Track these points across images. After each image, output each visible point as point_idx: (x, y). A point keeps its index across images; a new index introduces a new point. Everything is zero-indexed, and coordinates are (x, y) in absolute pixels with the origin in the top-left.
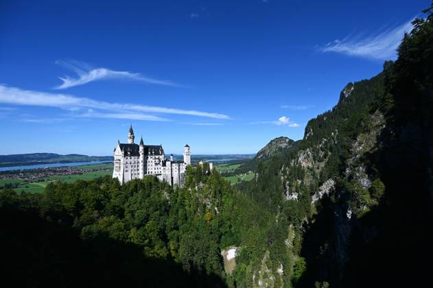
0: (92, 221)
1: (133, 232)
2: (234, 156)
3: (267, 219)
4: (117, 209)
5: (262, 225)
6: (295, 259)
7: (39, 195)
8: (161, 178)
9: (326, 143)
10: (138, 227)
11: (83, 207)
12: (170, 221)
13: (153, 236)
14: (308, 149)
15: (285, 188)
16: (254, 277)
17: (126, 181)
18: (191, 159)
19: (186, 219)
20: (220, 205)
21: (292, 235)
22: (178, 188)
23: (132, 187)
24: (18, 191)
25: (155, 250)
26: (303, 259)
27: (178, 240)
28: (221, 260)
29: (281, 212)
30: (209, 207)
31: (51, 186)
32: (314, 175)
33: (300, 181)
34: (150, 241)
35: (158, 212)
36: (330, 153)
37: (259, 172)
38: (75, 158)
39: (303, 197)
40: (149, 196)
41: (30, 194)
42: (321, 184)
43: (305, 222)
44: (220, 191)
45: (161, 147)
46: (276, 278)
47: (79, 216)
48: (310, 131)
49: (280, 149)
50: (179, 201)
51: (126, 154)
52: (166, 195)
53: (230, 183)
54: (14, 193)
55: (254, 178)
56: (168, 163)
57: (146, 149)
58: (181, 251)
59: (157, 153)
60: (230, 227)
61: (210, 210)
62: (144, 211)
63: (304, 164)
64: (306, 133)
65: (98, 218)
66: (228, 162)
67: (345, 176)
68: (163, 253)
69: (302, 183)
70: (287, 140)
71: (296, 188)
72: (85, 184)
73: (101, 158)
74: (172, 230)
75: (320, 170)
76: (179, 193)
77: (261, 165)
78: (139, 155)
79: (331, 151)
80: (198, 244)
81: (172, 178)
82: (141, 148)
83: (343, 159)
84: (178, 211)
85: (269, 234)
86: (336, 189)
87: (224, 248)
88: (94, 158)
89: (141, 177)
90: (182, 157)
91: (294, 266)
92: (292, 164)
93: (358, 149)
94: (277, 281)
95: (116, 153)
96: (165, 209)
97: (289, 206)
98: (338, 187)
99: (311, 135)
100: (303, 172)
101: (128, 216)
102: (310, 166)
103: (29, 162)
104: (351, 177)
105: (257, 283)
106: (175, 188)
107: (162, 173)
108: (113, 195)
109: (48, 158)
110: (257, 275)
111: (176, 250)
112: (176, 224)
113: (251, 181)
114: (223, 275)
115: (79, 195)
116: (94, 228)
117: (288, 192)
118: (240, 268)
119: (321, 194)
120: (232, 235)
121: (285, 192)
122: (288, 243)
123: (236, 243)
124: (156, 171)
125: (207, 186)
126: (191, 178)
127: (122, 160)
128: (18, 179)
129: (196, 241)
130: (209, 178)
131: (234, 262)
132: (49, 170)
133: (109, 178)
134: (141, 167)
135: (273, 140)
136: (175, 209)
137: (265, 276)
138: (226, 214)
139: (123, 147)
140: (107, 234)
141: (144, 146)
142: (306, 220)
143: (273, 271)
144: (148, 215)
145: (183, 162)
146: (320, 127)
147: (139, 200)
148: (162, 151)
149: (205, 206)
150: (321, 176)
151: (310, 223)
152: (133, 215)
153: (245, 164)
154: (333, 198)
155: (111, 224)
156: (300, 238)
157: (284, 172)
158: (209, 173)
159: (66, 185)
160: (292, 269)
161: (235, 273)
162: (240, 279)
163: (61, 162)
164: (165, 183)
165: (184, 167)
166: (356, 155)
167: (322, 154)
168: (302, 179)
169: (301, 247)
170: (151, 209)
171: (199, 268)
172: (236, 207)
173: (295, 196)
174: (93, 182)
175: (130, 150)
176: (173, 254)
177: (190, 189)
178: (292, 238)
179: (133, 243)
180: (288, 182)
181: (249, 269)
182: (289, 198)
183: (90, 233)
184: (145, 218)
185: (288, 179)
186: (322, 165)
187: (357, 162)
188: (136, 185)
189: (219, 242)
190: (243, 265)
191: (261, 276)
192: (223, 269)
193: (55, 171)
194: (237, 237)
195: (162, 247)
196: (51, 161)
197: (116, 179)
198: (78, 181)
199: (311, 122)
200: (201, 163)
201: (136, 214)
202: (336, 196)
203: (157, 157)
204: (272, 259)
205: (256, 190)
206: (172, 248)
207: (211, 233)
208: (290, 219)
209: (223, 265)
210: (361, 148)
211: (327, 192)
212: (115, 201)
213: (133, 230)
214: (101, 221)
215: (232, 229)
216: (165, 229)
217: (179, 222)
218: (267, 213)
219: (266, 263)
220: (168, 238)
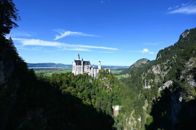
0: (65, 88)
1: (79, 94)
2: (119, 67)
3: (134, 96)
4: (74, 84)
5: (132, 98)
6: (147, 116)
7: (50, 77)
8: (89, 74)
9: (169, 62)
10: (81, 92)
11: (63, 83)
12: (92, 91)
13: (86, 96)
14: (158, 65)
15: (144, 83)
16: (127, 120)
17: (77, 74)
18: (101, 67)
19: (99, 91)
20: (113, 87)
21: (147, 105)
22: (95, 79)
23: (79, 77)
24: (44, 75)
25: (87, 102)
26: (152, 117)
27: (95, 99)
28: (112, 110)
29: (141, 93)
30: (108, 87)
31: (53, 74)
32: (160, 78)
33: (153, 80)
34: (85, 98)
35: (88, 87)
36: (171, 67)
37: (132, 74)
38: (60, 65)
39: (154, 88)
40: (85, 81)
41: (47, 77)
42: (164, 82)
43: (154, 100)
44: (113, 81)
45: (89, 62)
46: (137, 122)
47: (61, 85)
48: (159, 56)
49: (143, 64)
50: (96, 84)
51: (77, 64)
52: (91, 81)
53: (118, 78)
54: (43, 76)
55: (129, 77)
56: (92, 68)
57: (84, 62)
58: (96, 103)
59: (88, 64)
60: (117, 97)
61: (108, 89)
62: (83, 86)
63: (155, 72)
64: (157, 57)
65: (67, 87)
66: (117, 69)
67: (180, 79)
68: (89, 103)
69: (154, 81)
70: (147, 60)
71: (150, 83)
72: (63, 74)
73: (69, 66)
74: (93, 95)
75: (164, 75)
76: (96, 81)
77: (132, 71)
78: (81, 65)
79: (171, 66)
80: (103, 102)
81: (93, 74)
82: (82, 62)
83: (179, 71)
84: (95, 88)
85: (135, 103)
86: (173, 86)
87: (114, 105)
88: (66, 65)
89: (82, 73)
90: (98, 66)
91: (147, 119)
92: (149, 72)
93: (189, 66)
94: (138, 124)
95: (73, 64)
96: (91, 86)
97: (146, 91)
98: (175, 85)
99: (160, 57)
100: (154, 76)
101: (77, 88)
102: (159, 73)
103: (47, 66)
104: (183, 80)
105: (128, 122)
106: (94, 79)
107: (90, 72)
108: (72, 79)
109: (52, 65)
110: (128, 119)
111: (94, 103)
112: (94, 93)
113: (127, 78)
114: (113, 116)
115: (61, 78)
116: (66, 90)
117: (145, 85)
118: (120, 115)
119: (164, 87)
120: (117, 100)
121: (144, 85)
122: (144, 108)
123: (119, 104)
124: (88, 71)
125: (107, 79)
126: (101, 75)
127: (76, 66)
128: (44, 71)
129: (102, 101)
130: (108, 75)
131: (118, 112)
132: (53, 69)
133: (71, 73)
134: (82, 69)
135: (139, 60)
136: (94, 87)
137: (132, 120)
138: (115, 91)
139: (76, 61)
140: (70, 93)
141: (83, 61)
142: (155, 99)
143: (136, 119)
144: (84, 88)
145: (98, 68)
146: (166, 53)
147: (81, 82)
148: (90, 63)
149: (106, 87)
150: (164, 78)
151: (157, 101)
152: (79, 87)
153: (125, 70)
154: (171, 90)
155: (71, 90)
156: (151, 107)
157: (144, 75)
158: (108, 74)
159: (57, 74)
160: (146, 120)
161: (118, 116)
162: (120, 120)
163: (56, 66)
164: (90, 76)
165: (98, 70)
166: (188, 69)
167: (166, 67)
168: (154, 79)
169: (151, 111)
170: (85, 86)
171: (103, 112)
172: (120, 89)
173: (149, 87)
174: (66, 74)
175: (78, 63)
176: (93, 104)
177: (100, 80)
178: (146, 106)
179: (79, 98)
180: (146, 80)
181: (125, 116)
182: (146, 87)
183: (65, 92)
184: (83, 89)
185: (146, 79)
186: (166, 73)
187: (188, 73)
188: (80, 76)
189: (111, 103)
190: (122, 114)
191: (130, 120)
192: (113, 114)
193: (54, 69)
194: (120, 101)
195: (89, 101)
196: (53, 66)
197: (73, 74)
198: (61, 73)
199: (161, 52)
200: (105, 69)
201: (80, 87)
202: (173, 89)
203: (88, 66)
204: (136, 114)
205: (129, 83)
206: (93, 102)
207: (109, 98)
208: (146, 97)
209: (113, 112)
210: (191, 65)
211: (168, 87)
212: (73, 82)
213: (79, 93)
214: (68, 88)
215: (118, 98)
216: (90, 94)
217: (96, 92)
218: (134, 93)
219: (133, 115)
220: (91, 98)
